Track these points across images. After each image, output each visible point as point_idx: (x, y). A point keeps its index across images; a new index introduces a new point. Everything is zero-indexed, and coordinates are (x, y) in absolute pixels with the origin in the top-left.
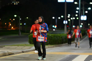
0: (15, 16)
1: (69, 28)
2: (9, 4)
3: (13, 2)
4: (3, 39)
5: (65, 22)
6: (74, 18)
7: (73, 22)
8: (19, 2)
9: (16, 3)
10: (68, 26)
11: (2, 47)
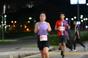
0: (30, 18)
1: (82, 29)
2: (23, 7)
3: (28, 5)
4: (20, 41)
5: (78, 23)
6: (87, 19)
7: (86, 22)
8: (33, 5)
9: (30, 6)
10: (81, 27)
11: (19, 49)
